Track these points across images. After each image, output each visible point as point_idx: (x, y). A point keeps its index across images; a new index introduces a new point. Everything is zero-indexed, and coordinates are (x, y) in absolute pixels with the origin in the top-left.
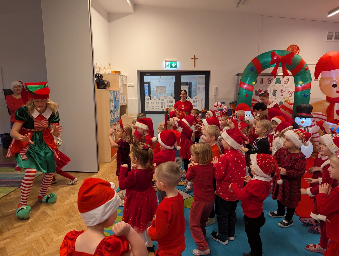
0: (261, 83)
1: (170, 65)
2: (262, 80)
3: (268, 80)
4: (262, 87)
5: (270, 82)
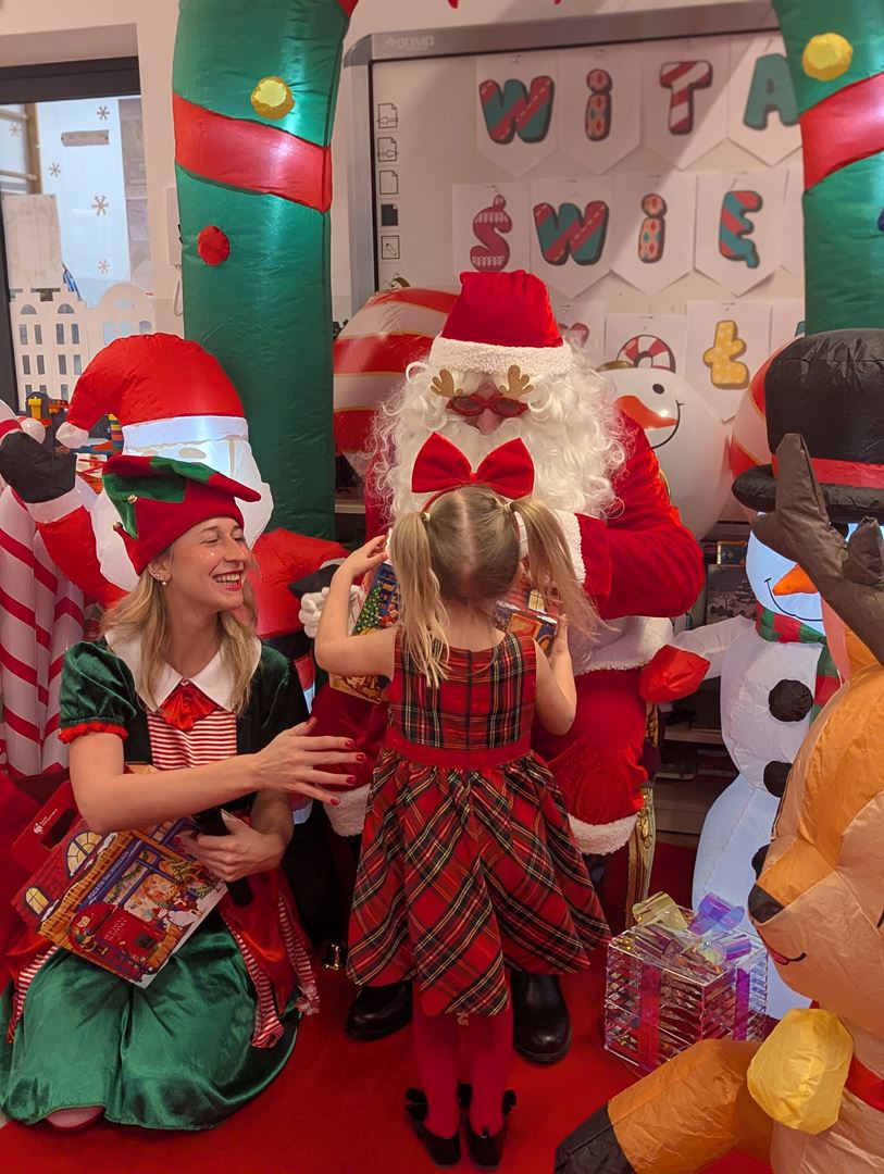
0: (593, 122)
2: (601, 88)
3: (667, 93)
4: (603, 174)
5: (684, 107)
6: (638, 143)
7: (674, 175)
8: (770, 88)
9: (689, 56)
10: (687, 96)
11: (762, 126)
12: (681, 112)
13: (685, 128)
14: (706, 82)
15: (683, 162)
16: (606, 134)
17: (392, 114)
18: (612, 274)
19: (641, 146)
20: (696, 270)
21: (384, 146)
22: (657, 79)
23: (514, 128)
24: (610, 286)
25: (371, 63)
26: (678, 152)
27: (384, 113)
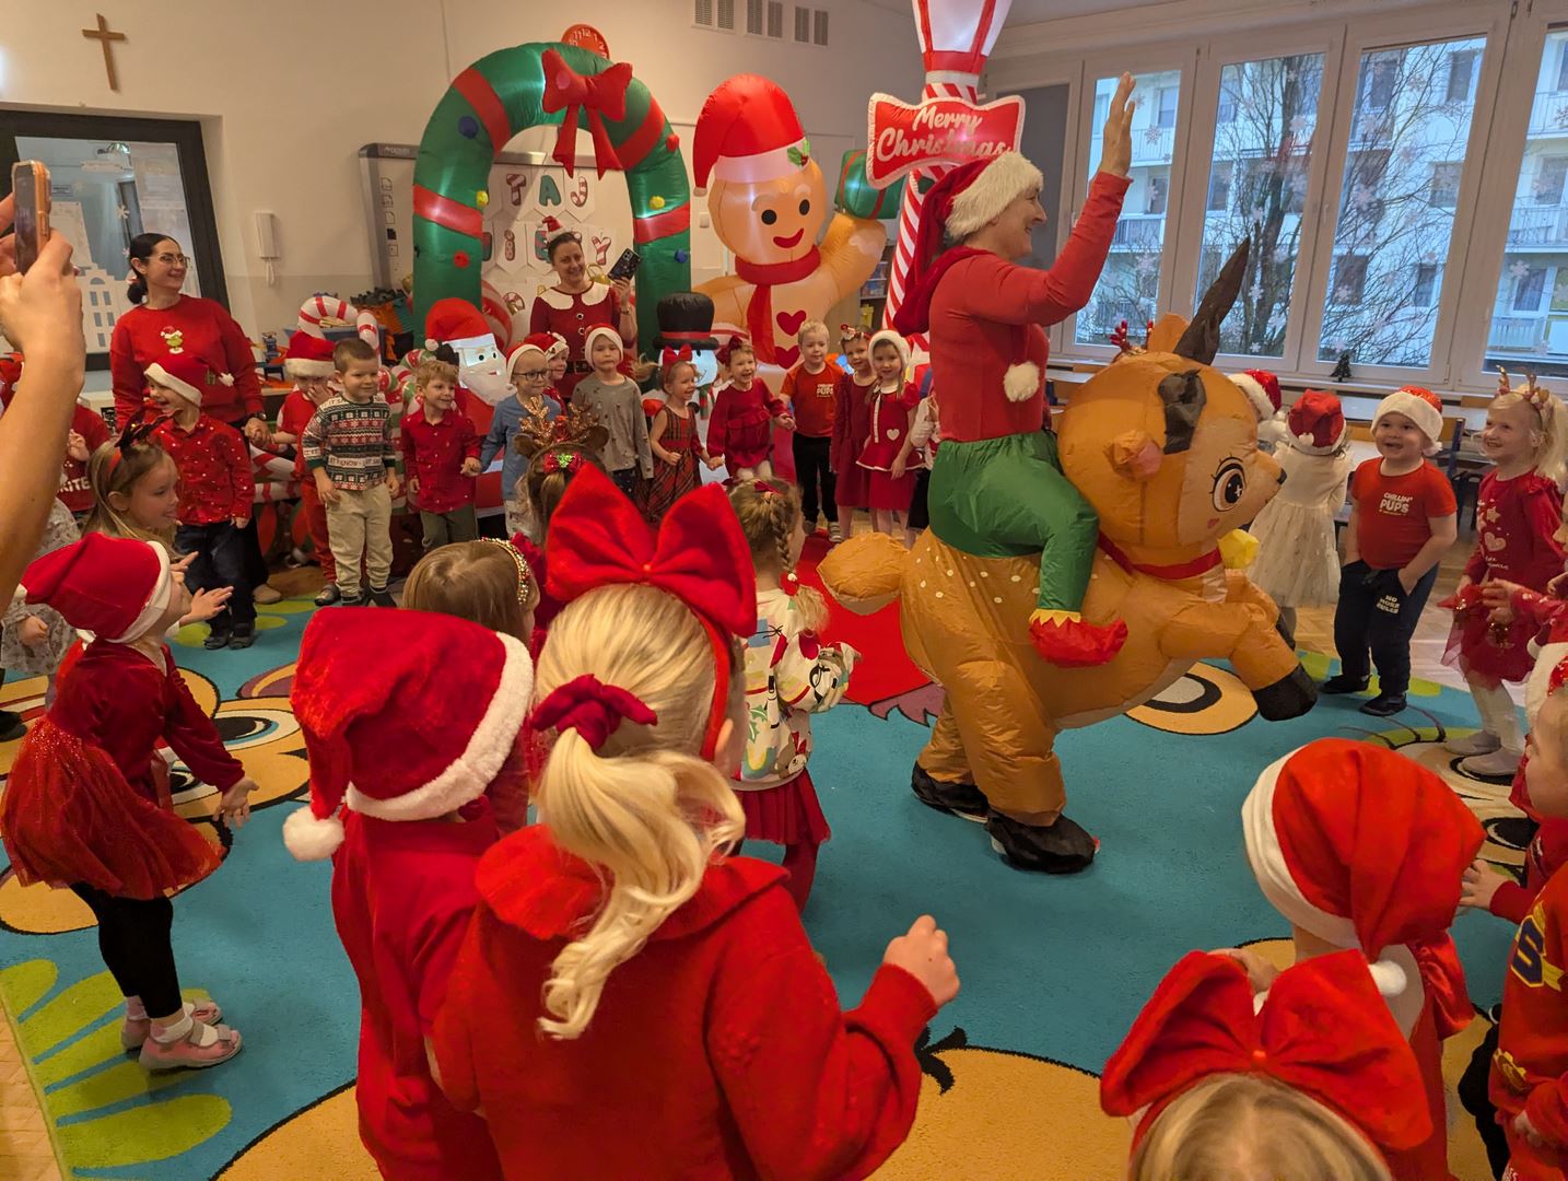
3: (510, 187)
6: (500, 207)
7: (516, 222)
8: (547, 189)
9: (516, 172)
10: (517, 189)
11: (546, 205)
13: (518, 203)
14: (523, 184)
15: (519, 217)
17: (388, 184)
18: (497, 266)
19: (502, 210)
20: (529, 264)
22: (505, 181)
24: (496, 272)
25: (377, 157)
26: (517, 212)
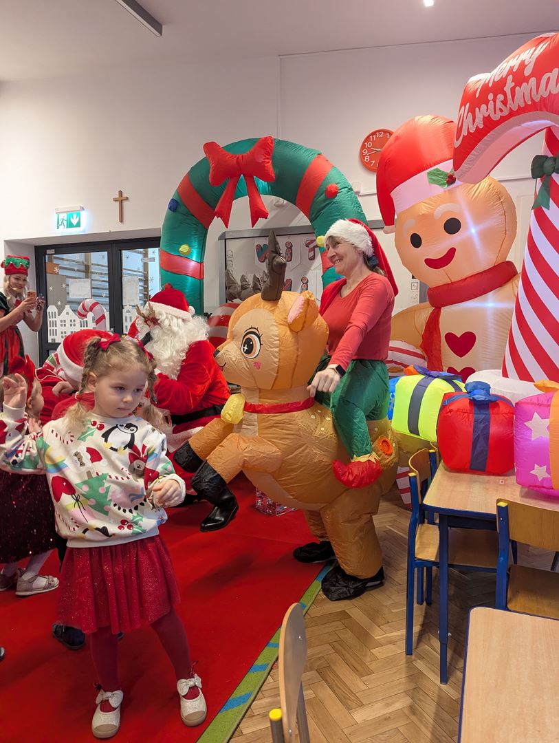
0: (288, 257)
1: (67, 221)
3: (308, 249)
4: (291, 271)
5: (313, 252)
6: (300, 262)
7: (310, 271)
9: (311, 239)
10: (313, 249)
12: (311, 254)
13: (313, 258)
15: (312, 269)
16: (291, 260)
17: (231, 254)
21: (228, 263)
22: (305, 245)
23: (265, 258)
25: (226, 240)
26: (311, 265)
27: (229, 253)
